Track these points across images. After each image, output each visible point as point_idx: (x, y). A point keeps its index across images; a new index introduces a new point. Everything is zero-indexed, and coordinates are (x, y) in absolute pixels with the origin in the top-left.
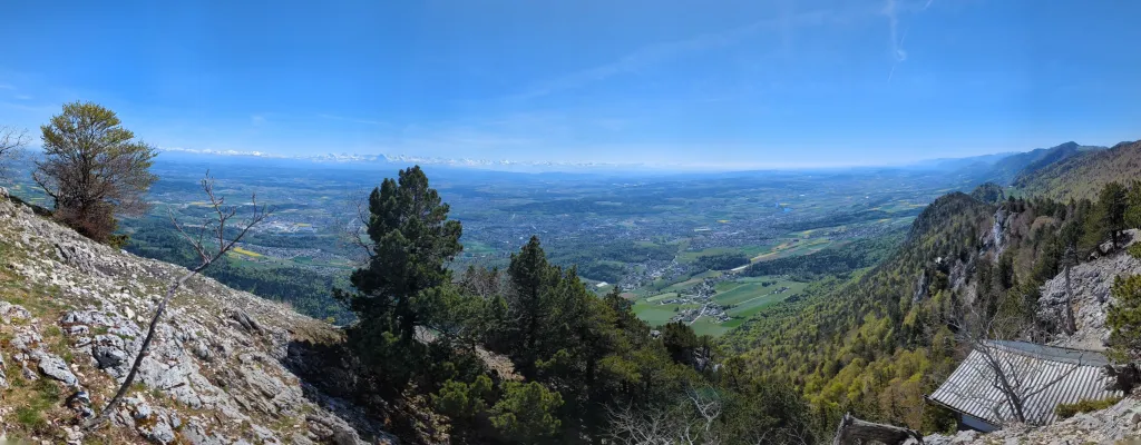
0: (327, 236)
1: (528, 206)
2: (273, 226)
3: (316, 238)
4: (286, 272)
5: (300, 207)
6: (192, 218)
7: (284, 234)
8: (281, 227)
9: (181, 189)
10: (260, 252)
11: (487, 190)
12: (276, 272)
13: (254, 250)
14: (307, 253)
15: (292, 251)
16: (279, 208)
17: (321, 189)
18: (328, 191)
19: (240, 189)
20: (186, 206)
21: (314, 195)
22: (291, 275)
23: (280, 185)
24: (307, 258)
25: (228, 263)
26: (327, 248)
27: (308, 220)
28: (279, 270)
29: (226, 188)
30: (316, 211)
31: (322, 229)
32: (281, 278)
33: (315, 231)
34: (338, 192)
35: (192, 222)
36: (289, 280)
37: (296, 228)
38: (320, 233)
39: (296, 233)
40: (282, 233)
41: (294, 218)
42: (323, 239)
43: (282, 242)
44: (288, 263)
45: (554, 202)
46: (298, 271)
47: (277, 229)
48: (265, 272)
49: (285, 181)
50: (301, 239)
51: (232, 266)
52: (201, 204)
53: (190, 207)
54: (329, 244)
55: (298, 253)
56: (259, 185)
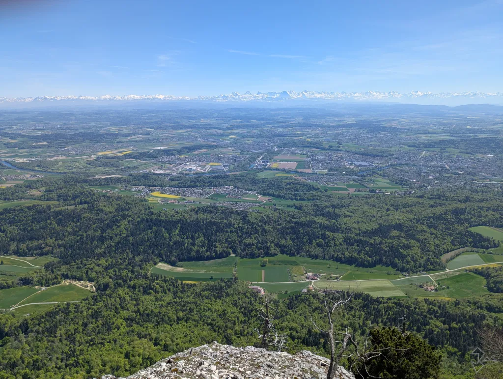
0: (238, 173)
1: (442, 142)
2: (187, 167)
3: (228, 176)
4: (205, 210)
5: (210, 147)
6: (103, 169)
7: (199, 175)
8: (194, 167)
9: (83, 140)
10: (178, 193)
11: (394, 124)
12: (197, 211)
13: (172, 193)
14: (220, 190)
15: (208, 190)
16: (190, 149)
17: (228, 129)
18: (234, 131)
19: (148, 134)
20: (93, 157)
21: (223, 135)
22: (211, 212)
23: (187, 127)
24: (223, 196)
25: (149, 208)
26: (239, 185)
27: (219, 159)
28: (199, 208)
29: (134, 134)
30: (224, 150)
31: (232, 167)
32: (202, 216)
33: (226, 169)
34: (245, 131)
35: (104, 173)
36: (209, 217)
37: (208, 168)
38: (230, 171)
39: (209, 173)
40: (196, 174)
41: (206, 158)
42: (235, 176)
43: (197, 182)
44: (205, 202)
45: (475, 139)
46: (215, 208)
47: (190, 170)
48: (186, 212)
49: (193, 122)
50: (215, 177)
51: (154, 211)
52: (109, 153)
53: (98, 158)
54: (240, 181)
55: (213, 191)
56: (167, 128)
